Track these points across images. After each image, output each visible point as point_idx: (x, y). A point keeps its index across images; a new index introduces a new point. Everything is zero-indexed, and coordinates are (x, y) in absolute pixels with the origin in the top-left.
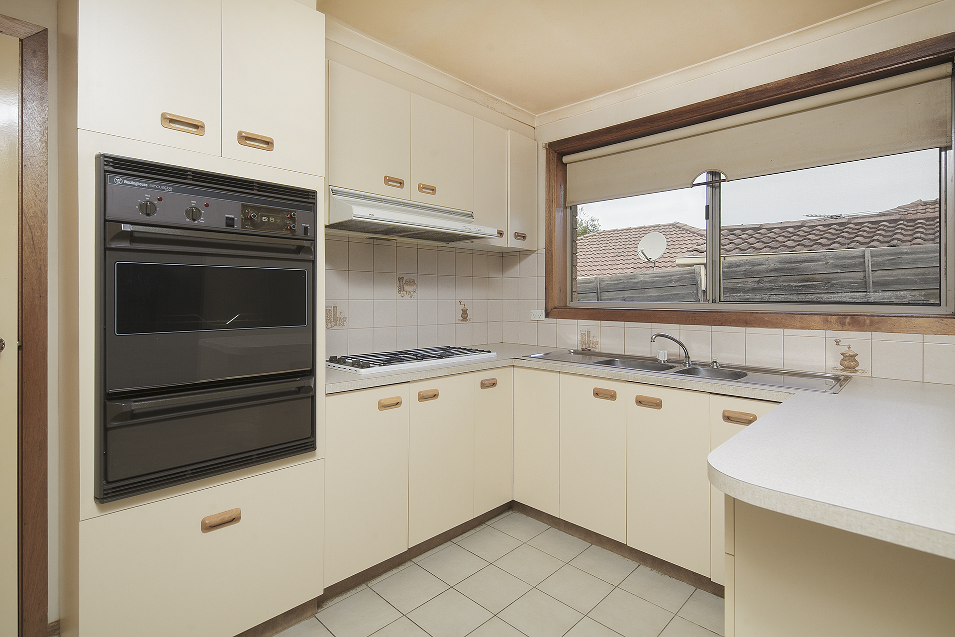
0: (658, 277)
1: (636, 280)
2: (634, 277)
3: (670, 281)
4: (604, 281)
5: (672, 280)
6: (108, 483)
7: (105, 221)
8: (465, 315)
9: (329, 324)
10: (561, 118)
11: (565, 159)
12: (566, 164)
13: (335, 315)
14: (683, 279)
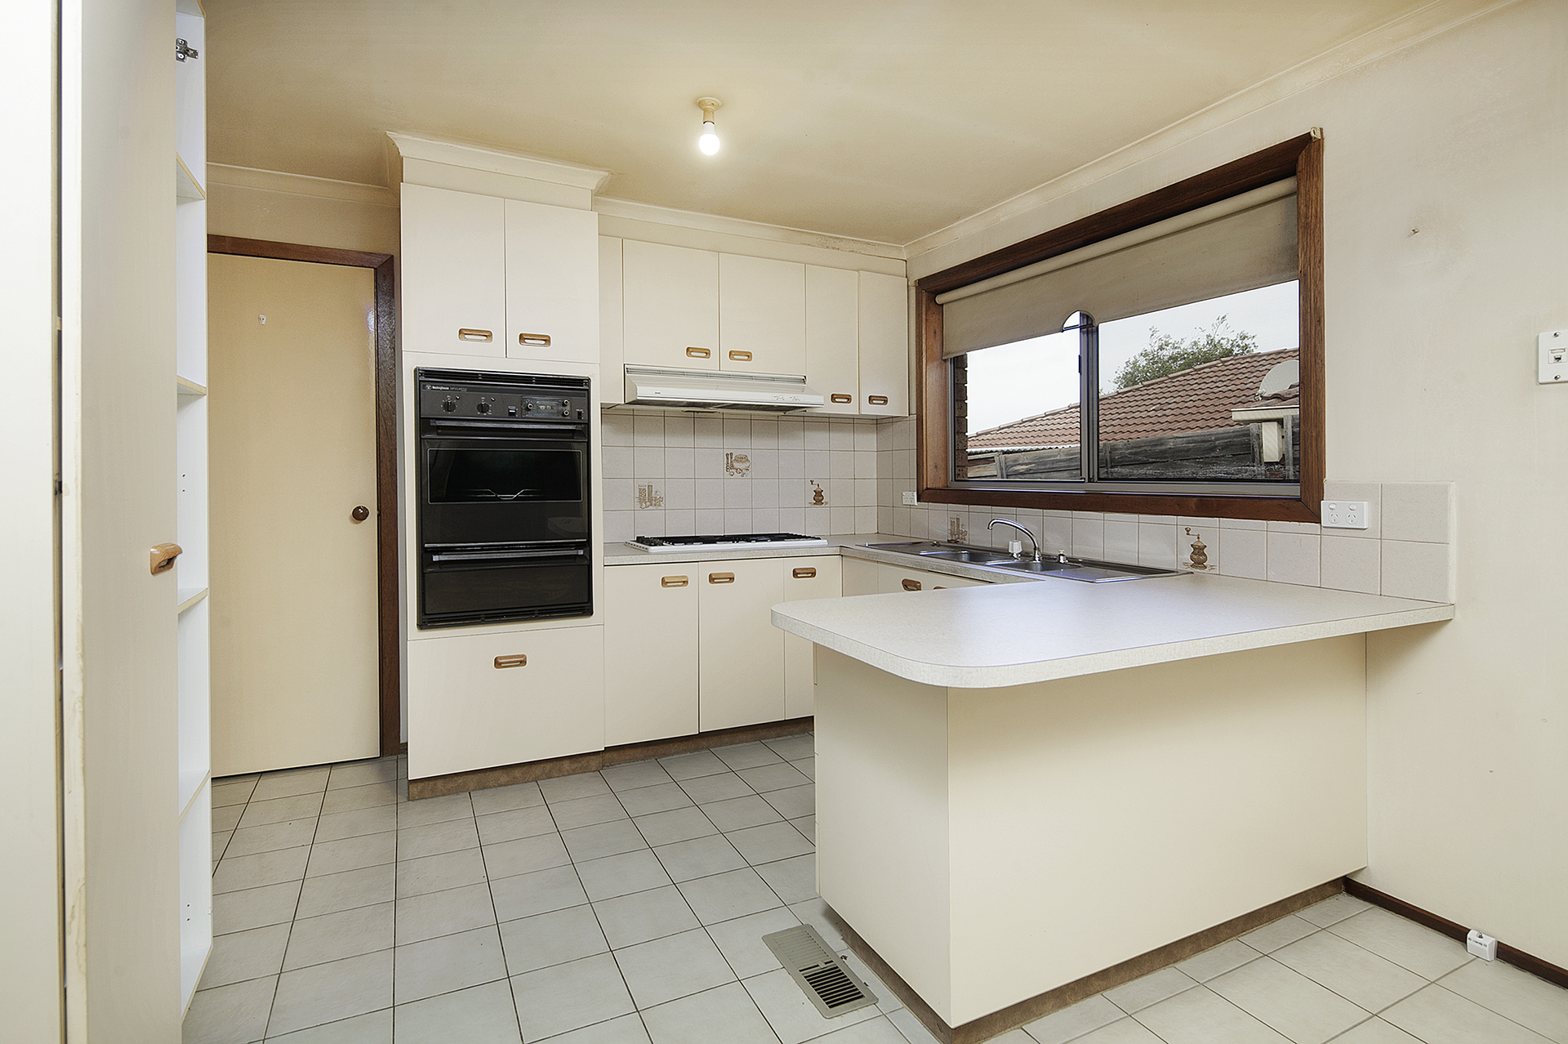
0: (1195, 442)
1: (1163, 448)
2: (1160, 442)
3: (1213, 449)
4: (1116, 449)
5: (1216, 447)
6: (426, 614)
7: (420, 418)
8: (818, 497)
9: (644, 504)
10: (929, 248)
11: (940, 299)
12: (942, 305)
13: (650, 493)
14: (1232, 445)
